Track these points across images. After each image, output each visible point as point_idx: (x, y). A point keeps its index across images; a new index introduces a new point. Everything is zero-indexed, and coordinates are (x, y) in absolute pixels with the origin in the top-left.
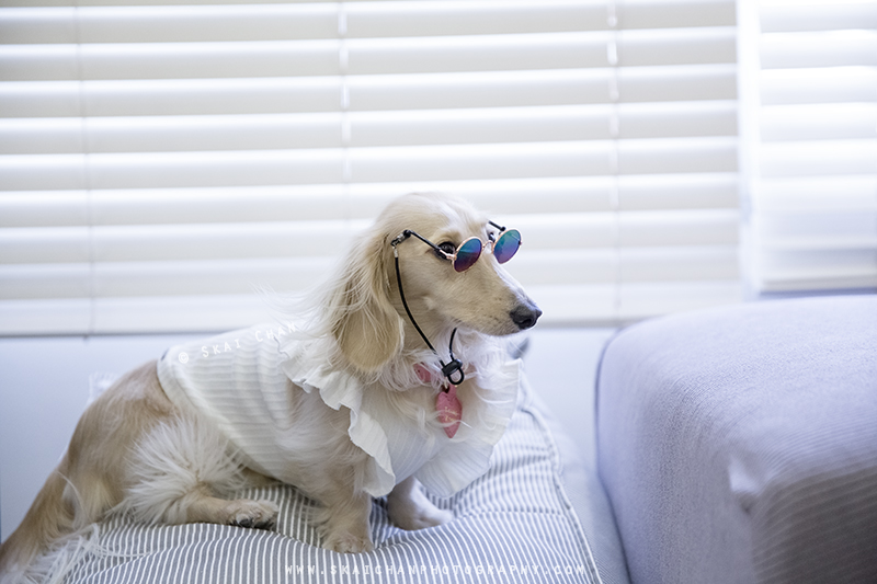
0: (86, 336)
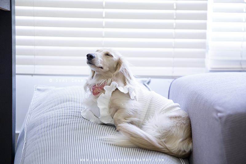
0: (32, 75)
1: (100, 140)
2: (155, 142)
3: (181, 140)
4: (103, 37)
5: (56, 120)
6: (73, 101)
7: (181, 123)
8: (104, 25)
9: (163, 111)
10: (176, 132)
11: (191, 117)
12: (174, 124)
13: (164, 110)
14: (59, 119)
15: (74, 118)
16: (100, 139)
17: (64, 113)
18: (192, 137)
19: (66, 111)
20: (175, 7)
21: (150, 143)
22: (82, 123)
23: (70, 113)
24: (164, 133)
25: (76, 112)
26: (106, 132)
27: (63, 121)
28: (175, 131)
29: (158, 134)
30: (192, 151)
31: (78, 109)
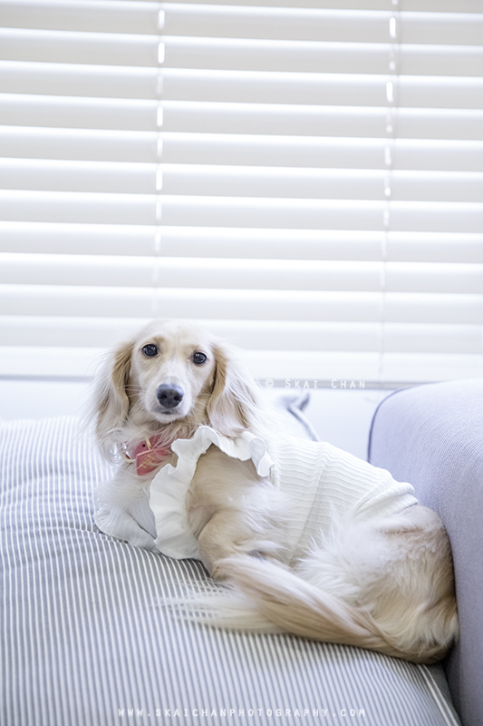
1: (164, 611)
2: (344, 615)
3: (422, 606)
4: (156, 255)
5: (15, 537)
6: (67, 473)
7: (423, 549)
8: (159, 214)
9: (362, 511)
10: (407, 581)
11: (451, 529)
12: (401, 553)
13: (366, 509)
14: (26, 535)
15: (73, 532)
16: (163, 607)
17: (41, 516)
18: (458, 594)
19: (46, 507)
20: (388, 161)
21: (329, 623)
22: (101, 549)
23: (59, 515)
24: (369, 585)
25: (81, 511)
26: (182, 582)
27: (39, 544)
28: (403, 578)
29: (351, 590)
30: (456, 640)
31: (85, 501)
